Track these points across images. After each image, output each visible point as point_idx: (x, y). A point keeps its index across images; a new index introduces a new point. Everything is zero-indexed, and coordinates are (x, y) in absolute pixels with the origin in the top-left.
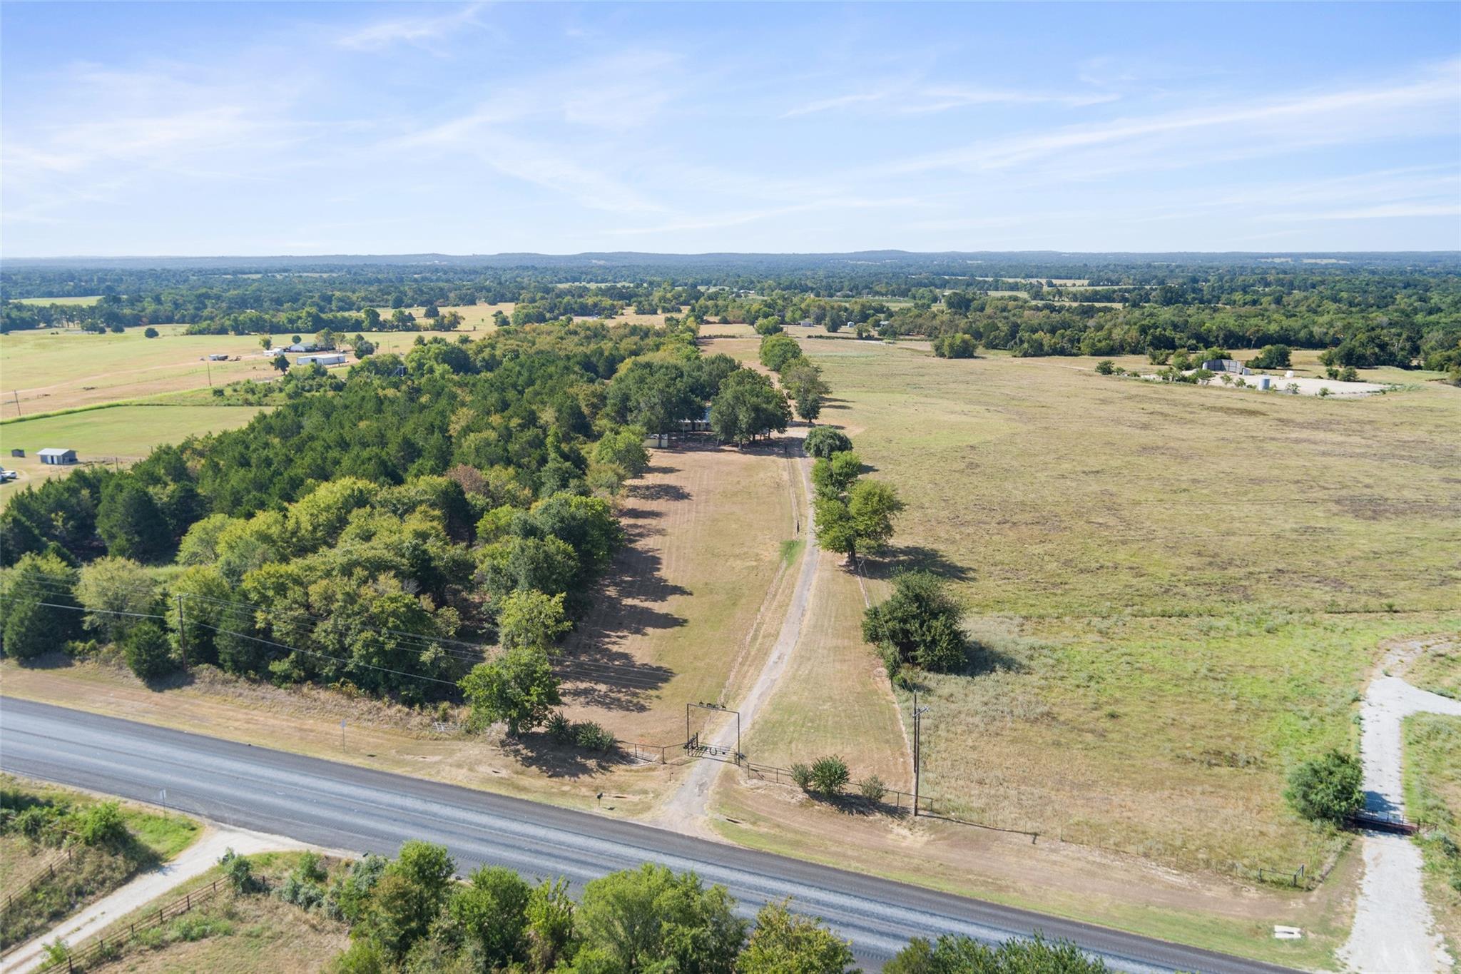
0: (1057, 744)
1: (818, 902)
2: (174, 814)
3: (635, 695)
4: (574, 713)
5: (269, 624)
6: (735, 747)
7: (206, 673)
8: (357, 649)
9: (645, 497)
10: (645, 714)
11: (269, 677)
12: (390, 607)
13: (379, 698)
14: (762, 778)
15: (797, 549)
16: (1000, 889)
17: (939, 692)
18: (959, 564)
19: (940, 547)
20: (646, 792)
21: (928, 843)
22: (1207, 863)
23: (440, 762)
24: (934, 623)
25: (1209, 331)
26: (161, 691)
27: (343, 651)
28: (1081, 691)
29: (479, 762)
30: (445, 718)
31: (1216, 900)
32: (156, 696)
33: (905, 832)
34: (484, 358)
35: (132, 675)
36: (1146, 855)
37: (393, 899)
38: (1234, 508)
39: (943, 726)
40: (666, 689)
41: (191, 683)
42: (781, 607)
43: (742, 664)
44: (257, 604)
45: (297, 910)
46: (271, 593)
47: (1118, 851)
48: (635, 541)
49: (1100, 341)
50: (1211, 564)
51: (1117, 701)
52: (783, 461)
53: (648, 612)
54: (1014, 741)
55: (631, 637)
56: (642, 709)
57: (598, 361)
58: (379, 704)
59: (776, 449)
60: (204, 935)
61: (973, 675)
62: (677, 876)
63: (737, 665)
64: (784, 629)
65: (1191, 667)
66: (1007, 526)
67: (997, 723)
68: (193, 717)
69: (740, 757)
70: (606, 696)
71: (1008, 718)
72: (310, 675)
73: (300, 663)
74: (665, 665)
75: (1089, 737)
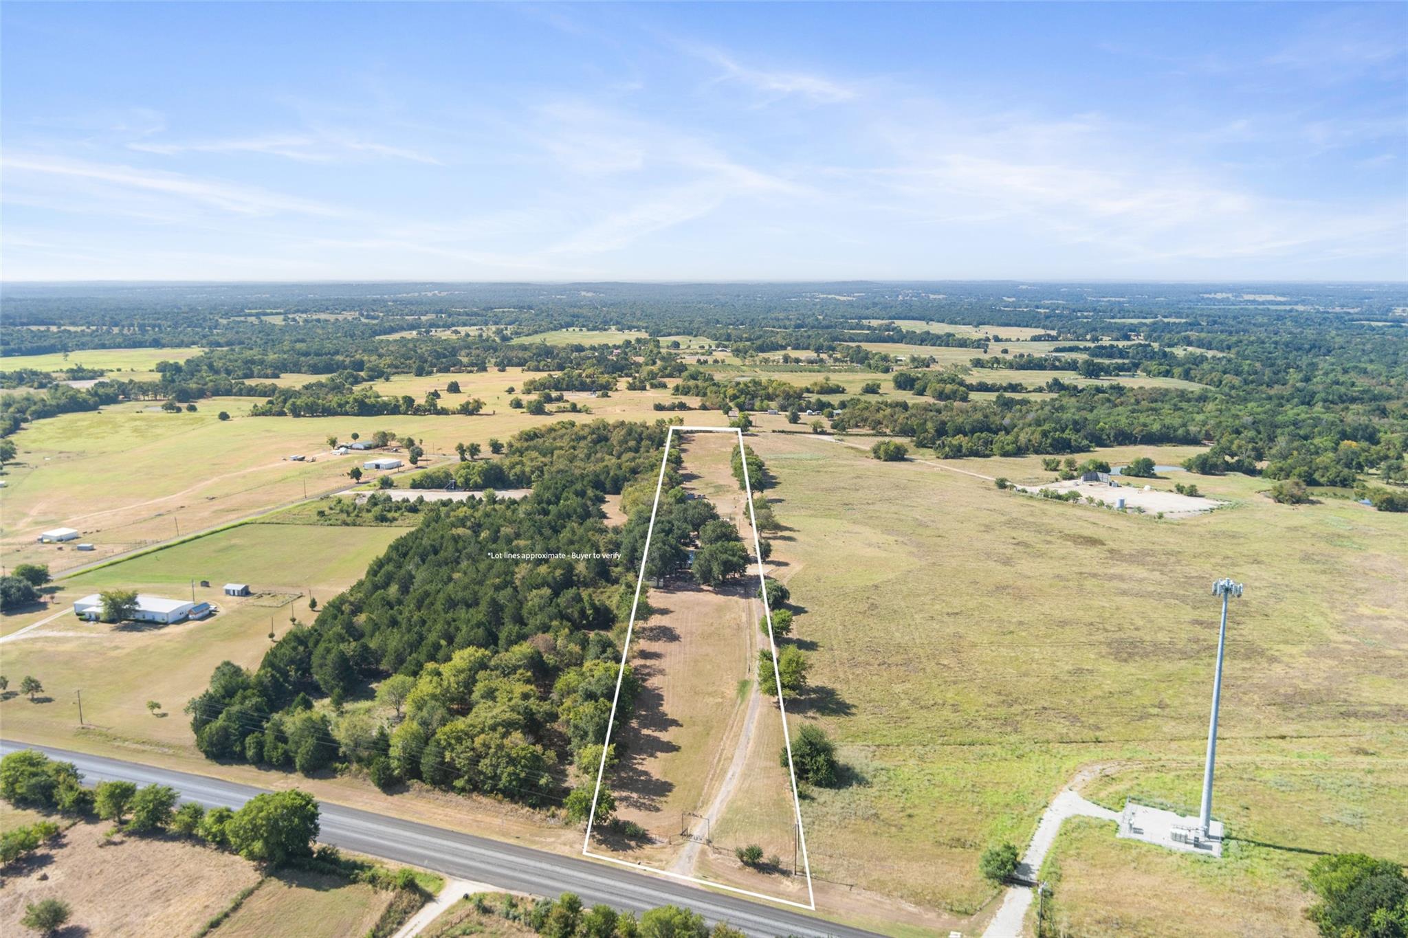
0: (876, 834)
1: (744, 919)
2: (429, 871)
3: (653, 800)
4: (623, 813)
5: (453, 759)
6: (706, 836)
7: (416, 785)
8: (505, 778)
9: (651, 639)
10: (659, 813)
11: (452, 788)
12: (523, 753)
13: (516, 803)
14: (720, 853)
15: (748, 687)
16: (830, 913)
17: (819, 800)
18: (847, 702)
19: (837, 686)
20: (662, 861)
21: (800, 889)
22: (929, 902)
23: (554, 842)
24: (819, 759)
25: (1102, 430)
26: (392, 795)
27: (496, 778)
28: (897, 800)
29: (575, 842)
30: (554, 816)
31: (928, 920)
32: (389, 798)
33: (789, 883)
34: (516, 474)
35: (372, 785)
36: (902, 897)
37: (558, 918)
38: (1037, 650)
39: (817, 823)
40: (671, 797)
41: (408, 791)
42: (735, 736)
43: (712, 780)
44: (444, 748)
45: (510, 922)
46: (453, 742)
47: (889, 895)
48: (646, 680)
49: (1008, 444)
50: (1003, 702)
51: (915, 806)
52: (743, 601)
53: (656, 739)
54: (853, 832)
55: (649, 759)
56: (658, 810)
57: (606, 479)
58: (516, 806)
59: (739, 589)
60: (471, 933)
61: (839, 788)
62: (682, 908)
63: (708, 780)
64: (737, 753)
65: (963, 783)
66: (884, 667)
67: (847, 821)
68: (416, 813)
69: (709, 842)
70: (637, 801)
71: (853, 817)
72: (475, 787)
73: (469, 781)
74: (669, 780)
75: (893, 829)
